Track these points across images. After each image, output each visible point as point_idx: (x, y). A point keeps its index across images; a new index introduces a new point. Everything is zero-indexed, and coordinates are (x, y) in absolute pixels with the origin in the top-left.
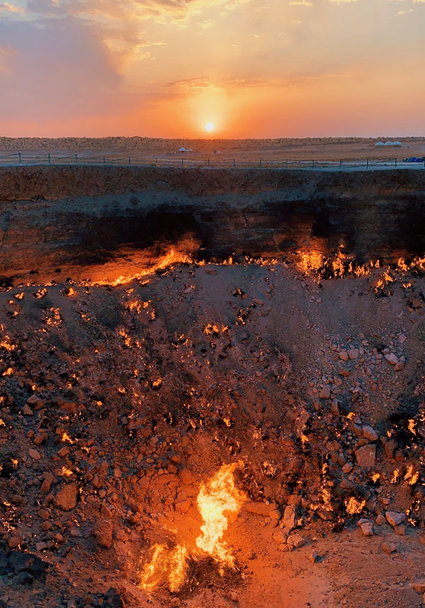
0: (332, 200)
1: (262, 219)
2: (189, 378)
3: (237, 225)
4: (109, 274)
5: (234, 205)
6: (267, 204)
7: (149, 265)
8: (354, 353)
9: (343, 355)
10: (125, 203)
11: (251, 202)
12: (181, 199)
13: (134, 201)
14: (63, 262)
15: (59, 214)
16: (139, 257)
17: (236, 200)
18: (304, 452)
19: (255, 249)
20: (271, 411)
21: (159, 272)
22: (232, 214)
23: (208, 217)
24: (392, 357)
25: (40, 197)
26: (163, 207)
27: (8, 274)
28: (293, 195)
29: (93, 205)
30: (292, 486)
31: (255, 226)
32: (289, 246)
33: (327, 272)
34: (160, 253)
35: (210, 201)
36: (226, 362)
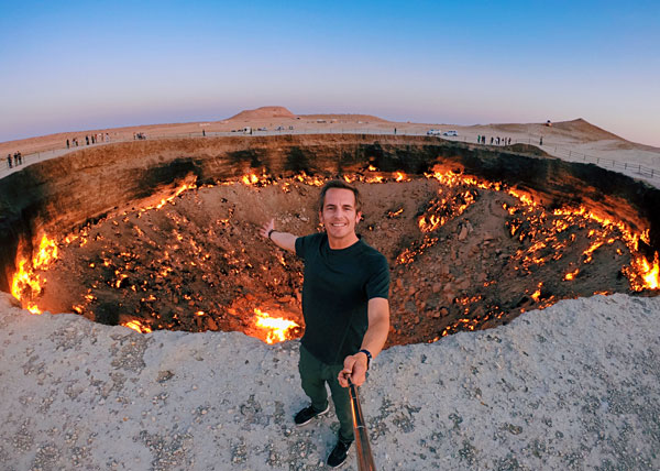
0: (258, 150)
1: (225, 161)
2: (220, 249)
3: (213, 166)
4: (153, 202)
5: (211, 155)
6: (228, 153)
7: (172, 193)
8: (287, 220)
9: (283, 222)
10: (157, 160)
11: (219, 153)
12: (185, 154)
13: (161, 158)
14: (130, 199)
15: (125, 171)
16: (167, 190)
17: (211, 152)
18: (288, 269)
19: (223, 177)
20: (265, 256)
21: (180, 196)
22: (211, 160)
23: (199, 162)
24: (304, 219)
25: (113, 162)
26: (177, 160)
27: (104, 212)
28: (239, 148)
29: (143, 162)
30: (290, 285)
31: (222, 165)
32: (240, 174)
33: (259, 184)
34: (177, 186)
35: (197, 153)
36: (234, 237)
